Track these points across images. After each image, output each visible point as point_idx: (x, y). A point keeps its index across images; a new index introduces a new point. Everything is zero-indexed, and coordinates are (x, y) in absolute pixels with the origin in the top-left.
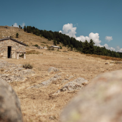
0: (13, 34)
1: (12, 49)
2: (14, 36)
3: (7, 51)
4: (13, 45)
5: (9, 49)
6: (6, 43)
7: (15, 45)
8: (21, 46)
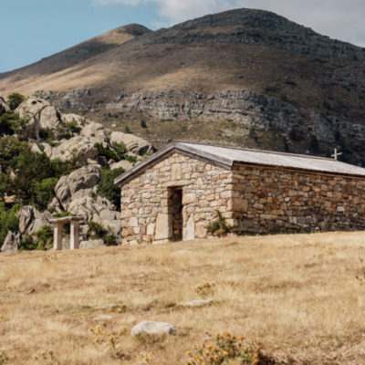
4: (187, 176)
6: (163, 176)
7: (193, 176)
8: (211, 176)
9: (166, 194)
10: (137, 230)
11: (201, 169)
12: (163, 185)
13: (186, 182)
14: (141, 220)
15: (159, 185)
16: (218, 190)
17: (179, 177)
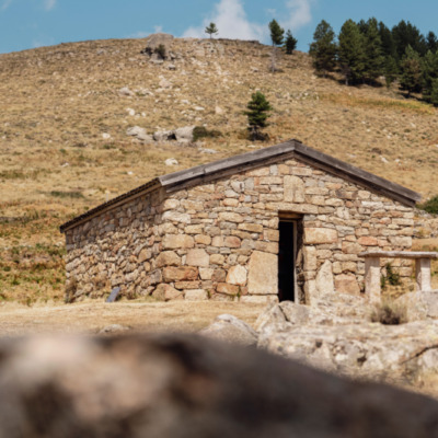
0: (219, 110)
1: (310, 235)
2: (225, 121)
3: (274, 247)
4: (316, 200)
5: (290, 230)
6: (268, 191)
7: (329, 202)
8: (372, 209)
9: (275, 222)
10: (206, 273)
11: (349, 194)
12: (269, 206)
13: (314, 210)
14: (217, 258)
15: (261, 205)
16: (385, 232)
17: (300, 199)
